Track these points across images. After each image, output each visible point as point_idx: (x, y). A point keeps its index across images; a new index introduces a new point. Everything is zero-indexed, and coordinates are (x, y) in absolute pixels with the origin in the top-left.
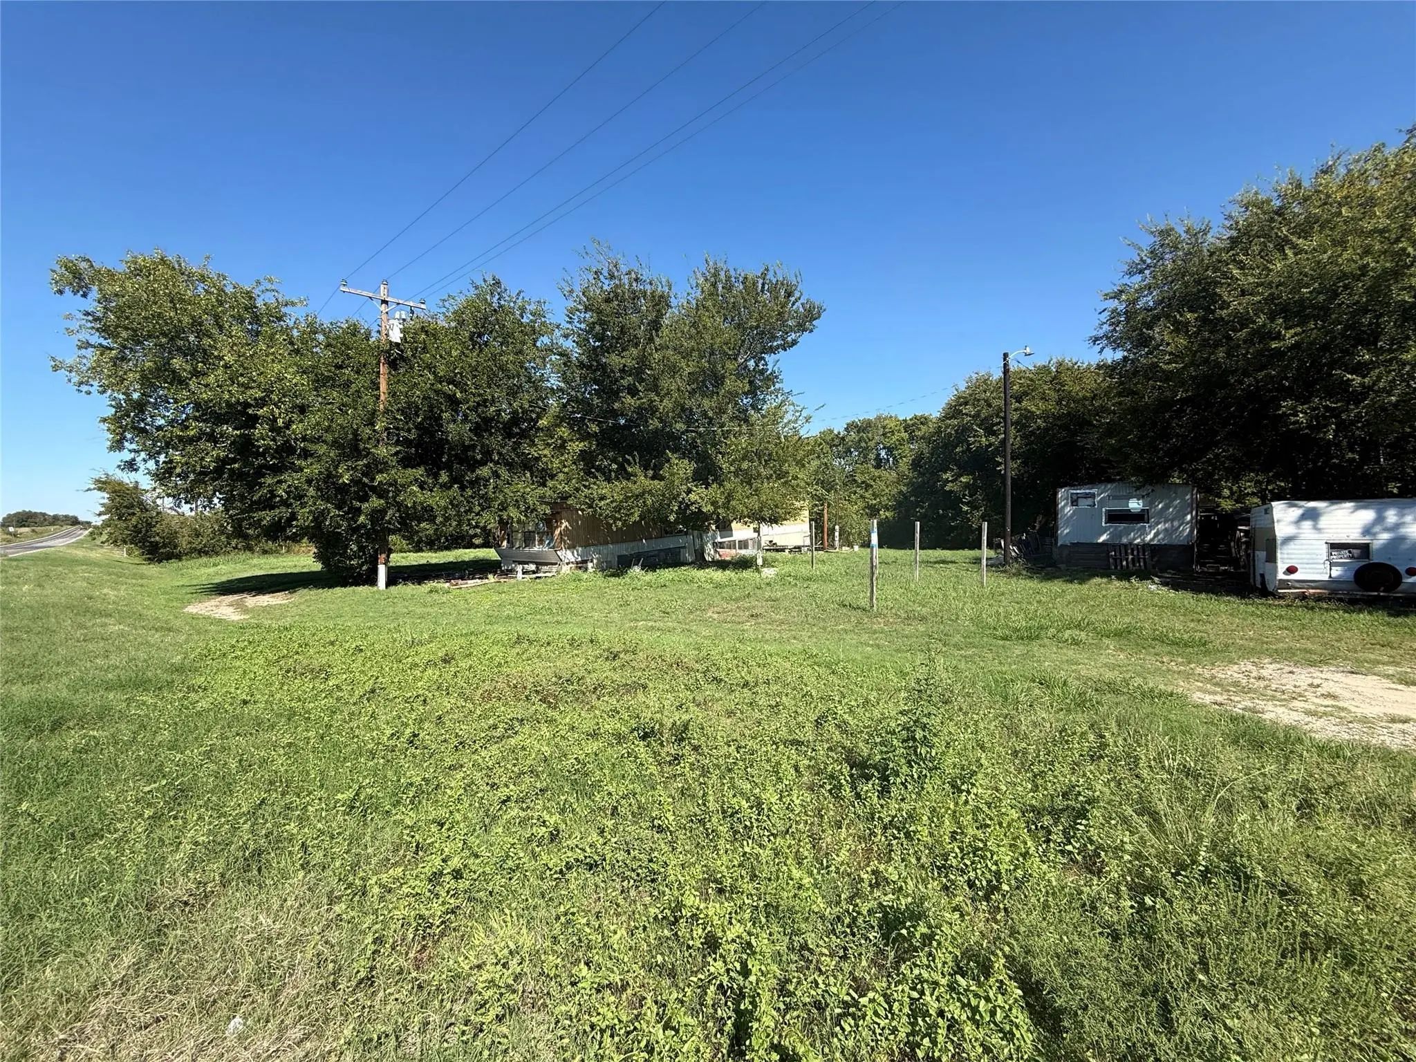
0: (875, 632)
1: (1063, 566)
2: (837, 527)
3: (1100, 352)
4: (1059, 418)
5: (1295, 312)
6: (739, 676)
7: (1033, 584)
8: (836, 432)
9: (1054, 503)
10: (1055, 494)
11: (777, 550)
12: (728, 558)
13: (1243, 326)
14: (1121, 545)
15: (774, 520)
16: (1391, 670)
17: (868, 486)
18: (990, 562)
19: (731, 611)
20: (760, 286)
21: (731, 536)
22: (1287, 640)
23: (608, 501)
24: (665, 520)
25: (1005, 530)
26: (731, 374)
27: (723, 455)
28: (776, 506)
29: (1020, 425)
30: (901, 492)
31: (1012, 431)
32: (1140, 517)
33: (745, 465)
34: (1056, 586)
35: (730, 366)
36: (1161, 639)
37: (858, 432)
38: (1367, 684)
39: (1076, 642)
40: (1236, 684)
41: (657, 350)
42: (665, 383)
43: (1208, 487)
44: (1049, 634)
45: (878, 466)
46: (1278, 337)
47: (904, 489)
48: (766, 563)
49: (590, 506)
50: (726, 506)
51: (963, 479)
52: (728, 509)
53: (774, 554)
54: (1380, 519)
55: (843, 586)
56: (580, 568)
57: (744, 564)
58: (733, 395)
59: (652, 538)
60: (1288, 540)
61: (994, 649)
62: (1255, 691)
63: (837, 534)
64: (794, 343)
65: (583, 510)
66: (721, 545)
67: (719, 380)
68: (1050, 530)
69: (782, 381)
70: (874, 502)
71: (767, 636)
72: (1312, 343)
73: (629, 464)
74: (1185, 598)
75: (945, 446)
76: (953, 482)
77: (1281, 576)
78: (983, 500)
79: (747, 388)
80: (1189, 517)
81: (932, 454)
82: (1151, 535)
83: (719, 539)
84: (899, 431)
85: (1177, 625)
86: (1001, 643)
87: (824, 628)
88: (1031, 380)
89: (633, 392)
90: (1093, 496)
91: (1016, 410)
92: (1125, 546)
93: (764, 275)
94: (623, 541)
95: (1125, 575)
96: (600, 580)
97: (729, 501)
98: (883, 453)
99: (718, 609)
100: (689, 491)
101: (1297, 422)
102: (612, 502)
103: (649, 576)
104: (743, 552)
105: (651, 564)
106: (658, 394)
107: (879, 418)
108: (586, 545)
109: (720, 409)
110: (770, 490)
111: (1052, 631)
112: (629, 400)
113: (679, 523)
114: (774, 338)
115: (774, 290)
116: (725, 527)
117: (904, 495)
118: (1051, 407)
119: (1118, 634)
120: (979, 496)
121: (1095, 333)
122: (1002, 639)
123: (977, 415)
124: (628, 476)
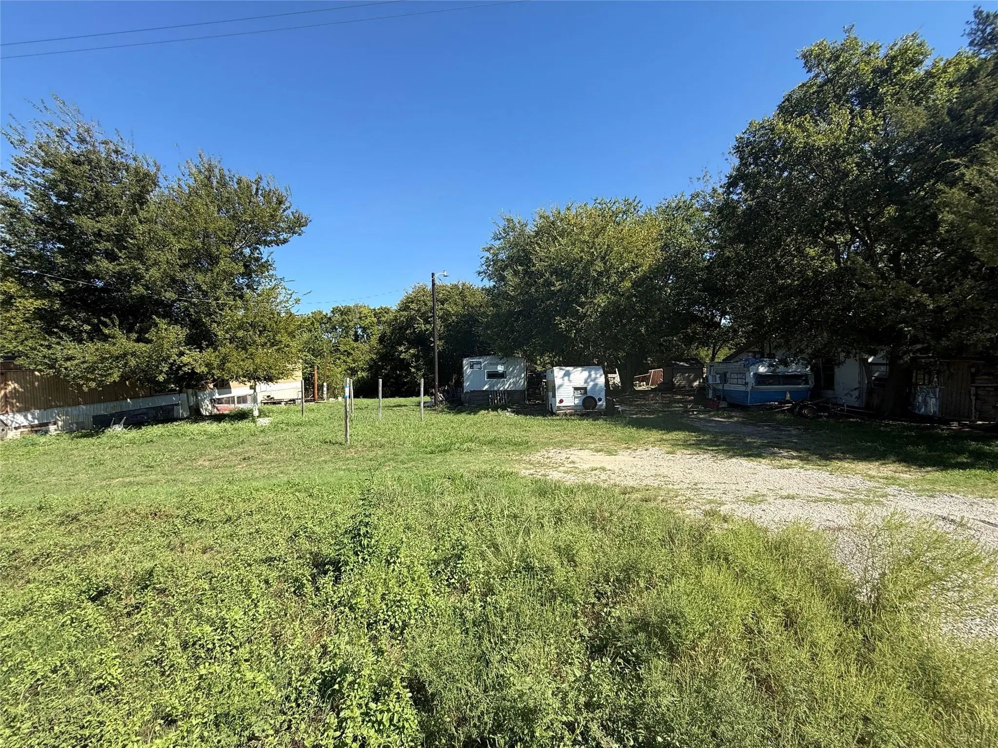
0: (348, 459)
1: (467, 405)
2: (325, 384)
3: (482, 280)
4: (464, 316)
5: (559, 273)
6: (222, 513)
7: (450, 417)
8: (324, 313)
9: (461, 367)
10: (462, 361)
11: (274, 403)
12: (226, 412)
13: (541, 277)
14: (494, 391)
15: (269, 379)
16: (593, 446)
17: (349, 354)
18: (426, 405)
19: (223, 457)
20: (254, 190)
21: (231, 393)
22: (559, 436)
23: (76, 362)
24: (153, 380)
25: (435, 384)
26: (226, 257)
27: (219, 324)
28: (270, 368)
29: (443, 318)
30: (372, 359)
31: (438, 322)
32: (502, 375)
33: (240, 334)
34: (462, 417)
35: (225, 249)
36: (509, 443)
37: (342, 314)
38: (585, 454)
39: (469, 450)
40: (539, 462)
41: (141, 222)
42: (152, 254)
43: (531, 359)
44: (456, 447)
45: (356, 340)
46: (554, 285)
47: (374, 357)
48: (262, 414)
49: (51, 367)
50: (221, 367)
51: (412, 351)
52: (223, 370)
53: (270, 407)
54: (590, 376)
55: (327, 427)
56: (36, 432)
57: (242, 416)
58: (228, 275)
59: (139, 397)
60: (560, 386)
61: (425, 460)
62: (545, 465)
63: (325, 389)
64: (285, 241)
65: (40, 371)
66: (220, 401)
67: (214, 260)
68: (459, 383)
69: (275, 269)
70: (354, 365)
71: (257, 475)
72: (565, 290)
73: (106, 325)
74: (520, 419)
75: (400, 328)
76: (406, 352)
77: (558, 404)
78: (423, 365)
79: (242, 270)
80: (523, 375)
81: (392, 334)
82: (507, 385)
83: (217, 396)
84: (371, 316)
85: (517, 434)
86: (429, 456)
87: (308, 462)
88: (449, 292)
89: (111, 256)
90: (480, 363)
91: (441, 309)
92: (496, 391)
93: (257, 182)
94: (100, 401)
95: (495, 409)
96: (66, 442)
97: (224, 364)
98: (359, 331)
99: (211, 457)
100: (182, 354)
101: (561, 328)
102: (83, 362)
103: (134, 434)
104: (242, 406)
105: (136, 421)
106: (144, 264)
107: (356, 306)
108: (46, 406)
109: (215, 285)
110: (263, 355)
111: (458, 445)
112: (105, 264)
113: (170, 383)
114: (266, 233)
115: (267, 195)
116: (223, 385)
117: (374, 361)
118: (460, 309)
119: (490, 443)
120: (421, 362)
121: (479, 269)
122: (431, 453)
123: (419, 310)
124: (105, 338)
